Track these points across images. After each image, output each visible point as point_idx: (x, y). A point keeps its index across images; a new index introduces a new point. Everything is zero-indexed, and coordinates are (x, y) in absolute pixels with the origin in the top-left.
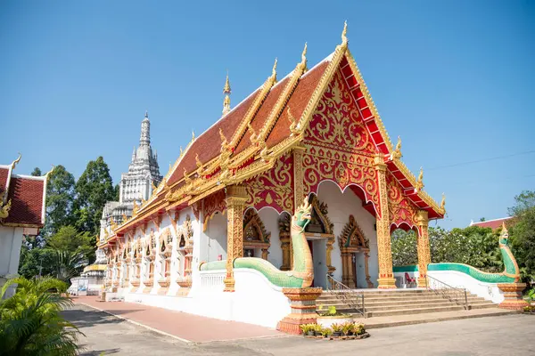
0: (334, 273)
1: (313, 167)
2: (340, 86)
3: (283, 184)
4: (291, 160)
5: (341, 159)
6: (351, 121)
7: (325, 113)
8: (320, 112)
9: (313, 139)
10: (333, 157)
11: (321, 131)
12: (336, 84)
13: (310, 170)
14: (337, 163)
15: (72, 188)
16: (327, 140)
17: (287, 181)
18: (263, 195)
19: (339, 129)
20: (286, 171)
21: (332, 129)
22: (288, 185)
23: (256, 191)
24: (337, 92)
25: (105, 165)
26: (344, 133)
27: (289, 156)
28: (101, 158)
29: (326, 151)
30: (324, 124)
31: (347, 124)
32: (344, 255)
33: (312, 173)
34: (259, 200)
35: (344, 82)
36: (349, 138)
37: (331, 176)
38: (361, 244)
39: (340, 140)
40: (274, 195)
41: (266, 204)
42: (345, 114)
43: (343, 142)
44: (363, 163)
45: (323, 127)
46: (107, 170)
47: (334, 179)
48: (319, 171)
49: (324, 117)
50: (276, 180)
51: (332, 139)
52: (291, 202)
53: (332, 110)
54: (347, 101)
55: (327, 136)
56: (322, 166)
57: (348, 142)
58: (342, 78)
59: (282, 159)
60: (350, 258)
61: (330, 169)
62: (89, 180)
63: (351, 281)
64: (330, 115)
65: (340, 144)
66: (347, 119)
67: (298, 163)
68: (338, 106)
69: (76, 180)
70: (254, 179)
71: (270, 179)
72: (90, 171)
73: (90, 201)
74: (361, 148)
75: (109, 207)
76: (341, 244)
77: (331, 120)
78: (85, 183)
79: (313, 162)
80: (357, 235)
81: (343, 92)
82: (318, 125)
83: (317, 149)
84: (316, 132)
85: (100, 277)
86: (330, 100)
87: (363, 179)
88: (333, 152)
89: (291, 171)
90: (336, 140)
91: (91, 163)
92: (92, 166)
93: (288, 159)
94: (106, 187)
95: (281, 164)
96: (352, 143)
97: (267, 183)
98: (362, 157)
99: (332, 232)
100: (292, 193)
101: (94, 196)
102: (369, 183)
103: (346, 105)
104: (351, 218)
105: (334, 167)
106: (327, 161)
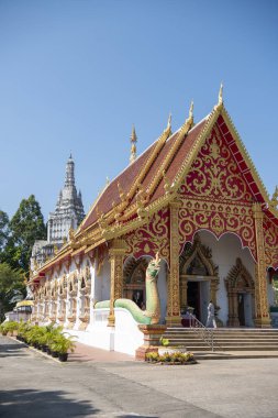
0: (219, 312)
1: (189, 218)
2: (218, 143)
3: (160, 235)
4: (168, 214)
5: (217, 210)
6: (228, 174)
7: (202, 169)
8: (197, 169)
9: (190, 194)
10: (209, 209)
11: (197, 186)
12: (214, 141)
13: (186, 222)
14: (213, 214)
15: (6, 227)
16: (202, 194)
17: (164, 232)
18: (142, 245)
19: (216, 182)
20: (163, 224)
21: (208, 183)
22: (165, 235)
23: (136, 242)
24: (214, 148)
25: (37, 204)
26: (220, 186)
27: (166, 211)
28: (33, 196)
29: (201, 203)
30: (200, 179)
31: (224, 178)
32: (230, 295)
33: (189, 224)
34: (138, 250)
35: (222, 138)
36: (226, 190)
37: (207, 226)
38: (247, 285)
39: (216, 193)
40: (151, 246)
41: (145, 253)
42: (222, 168)
43: (220, 194)
44: (239, 213)
45: (200, 182)
46: (38, 208)
47: (209, 228)
48: (195, 223)
49: (201, 173)
50: (153, 232)
51: (208, 192)
52: (167, 250)
53: (209, 166)
54: (224, 155)
55: (203, 190)
56: (197, 218)
57: (225, 194)
58: (221, 135)
59: (160, 213)
60: (235, 299)
61: (206, 219)
62: (22, 219)
63: (237, 319)
64: (207, 171)
65: (216, 197)
66: (224, 173)
67: (174, 217)
68: (216, 161)
69: (10, 219)
70: (134, 232)
71: (148, 231)
72: (23, 209)
73: (23, 238)
74: (238, 198)
75: (38, 246)
76: (227, 285)
77: (208, 175)
78: (18, 221)
79: (188, 215)
80: (243, 277)
81: (221, 148)
82: (195, 180)
83: (193, 202)
84: (193, 187)
85: (28, 311)
86: (207, 157)
87: (239, 228)
88: (209, 204)
89: (168, 224)
90: (212, 193)
91: (24, 201)
92: (25, 204)
93: (165, 213)
94: (38, 224)
95: (158, 218)
96: (229, 194)
97: (146, 235)
98: (239, 207)
99: (216, 275)
100: (169, 243)
101: (27, 234)
102: (245, 230)
103: (223, 159)
104: (239, 260)
105: (209, 218)
106: (203, 213)
